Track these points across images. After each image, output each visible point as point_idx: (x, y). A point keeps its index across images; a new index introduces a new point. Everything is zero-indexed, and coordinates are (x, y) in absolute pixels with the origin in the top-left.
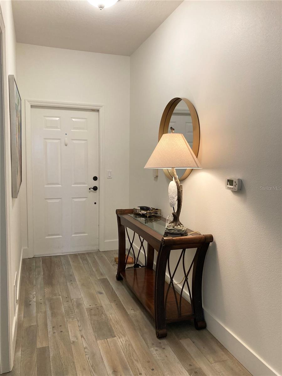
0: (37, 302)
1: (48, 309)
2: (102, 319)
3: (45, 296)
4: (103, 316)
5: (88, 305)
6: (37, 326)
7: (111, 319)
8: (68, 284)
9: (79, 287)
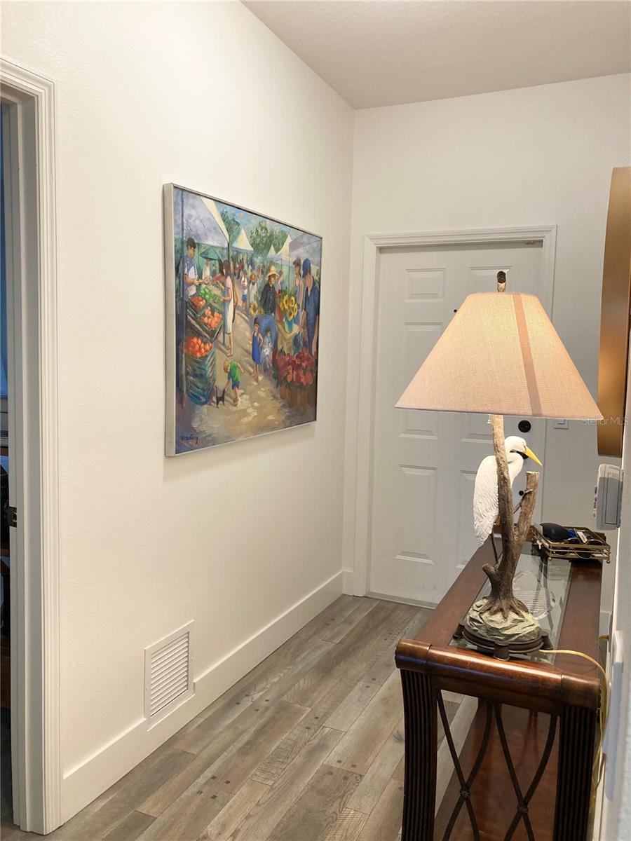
0: (254, 703)
1: (254, 729)
2: (324, 812)
3: (283, 695)
4: (336, 804)
5: (336, 759)
6: (195, 757)
7: (340, 826)
8: (361, 684)
9: (375, 701)
